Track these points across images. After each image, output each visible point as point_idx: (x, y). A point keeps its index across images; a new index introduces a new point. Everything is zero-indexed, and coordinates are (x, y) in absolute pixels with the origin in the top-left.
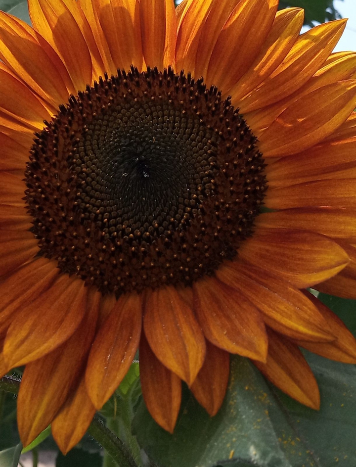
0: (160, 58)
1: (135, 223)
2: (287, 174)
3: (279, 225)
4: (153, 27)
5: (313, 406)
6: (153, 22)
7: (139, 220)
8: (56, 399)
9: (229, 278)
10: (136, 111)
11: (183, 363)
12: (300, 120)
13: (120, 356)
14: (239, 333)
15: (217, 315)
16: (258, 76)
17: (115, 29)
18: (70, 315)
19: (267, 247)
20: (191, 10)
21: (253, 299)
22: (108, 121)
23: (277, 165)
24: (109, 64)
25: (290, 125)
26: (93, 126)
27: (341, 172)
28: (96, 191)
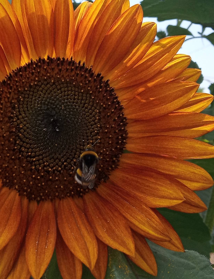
0: (65, 49)
1: (50, 159)
2: (140, 130)
3: (134, 162)
4: (61, 29)
5: (153, 274)
6: (61, 25)
7: (53, 158)
8: (6, 268)
9: (104, 193)
10: (51, 87)
11: (87, 256)
12: (152, 99)
13: (44, 243)
14: (113, 232)
15: (99, 218)
16: (126, 66)
17: (37, 29)
18: (12, 215)
19: (127, 176)
20: (85, 18)
21: (120, 209)
22: (33, 92)
23: (134, 124)
24: (31, 50)
25: (144, 101)
26: (24, 95)
27: (172, 132)
28: (27, 138)
